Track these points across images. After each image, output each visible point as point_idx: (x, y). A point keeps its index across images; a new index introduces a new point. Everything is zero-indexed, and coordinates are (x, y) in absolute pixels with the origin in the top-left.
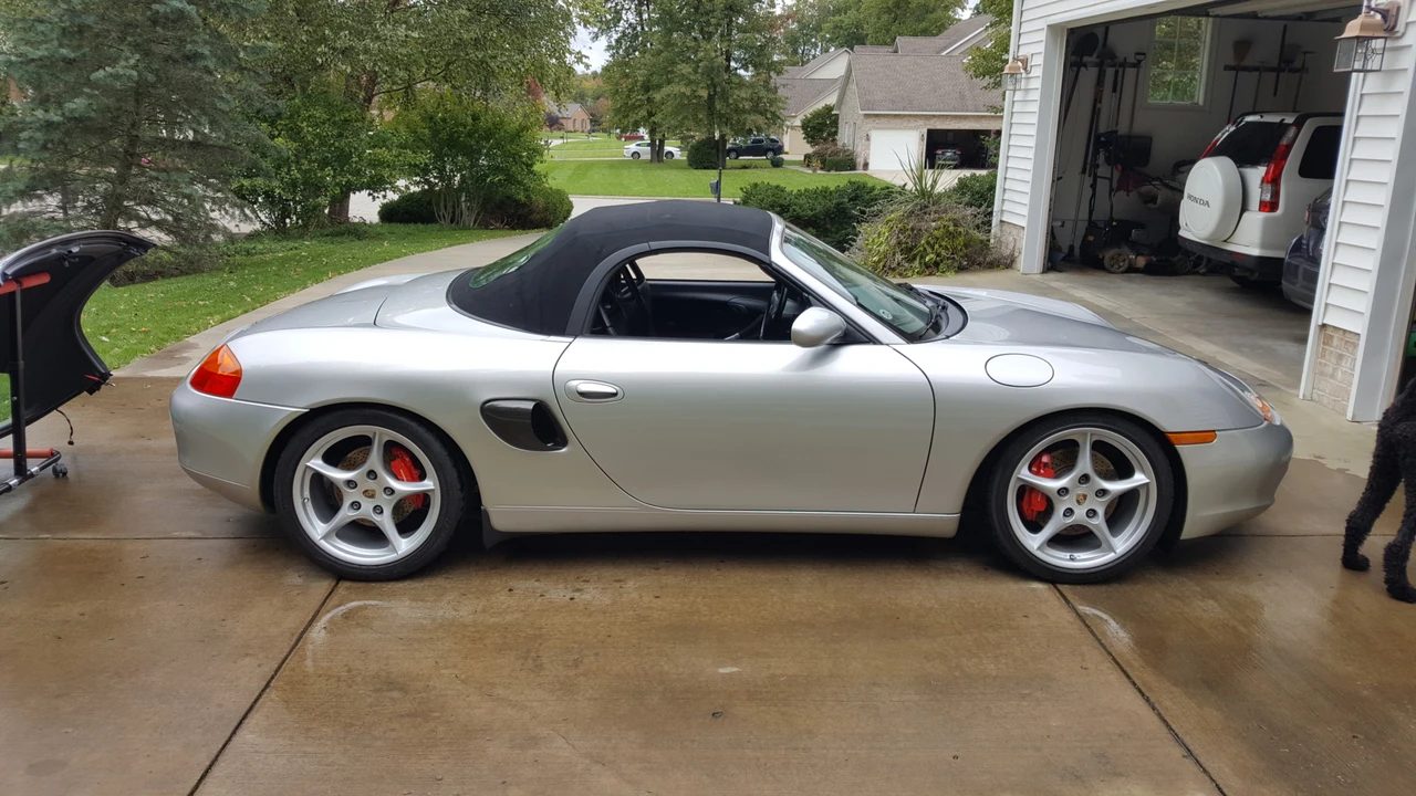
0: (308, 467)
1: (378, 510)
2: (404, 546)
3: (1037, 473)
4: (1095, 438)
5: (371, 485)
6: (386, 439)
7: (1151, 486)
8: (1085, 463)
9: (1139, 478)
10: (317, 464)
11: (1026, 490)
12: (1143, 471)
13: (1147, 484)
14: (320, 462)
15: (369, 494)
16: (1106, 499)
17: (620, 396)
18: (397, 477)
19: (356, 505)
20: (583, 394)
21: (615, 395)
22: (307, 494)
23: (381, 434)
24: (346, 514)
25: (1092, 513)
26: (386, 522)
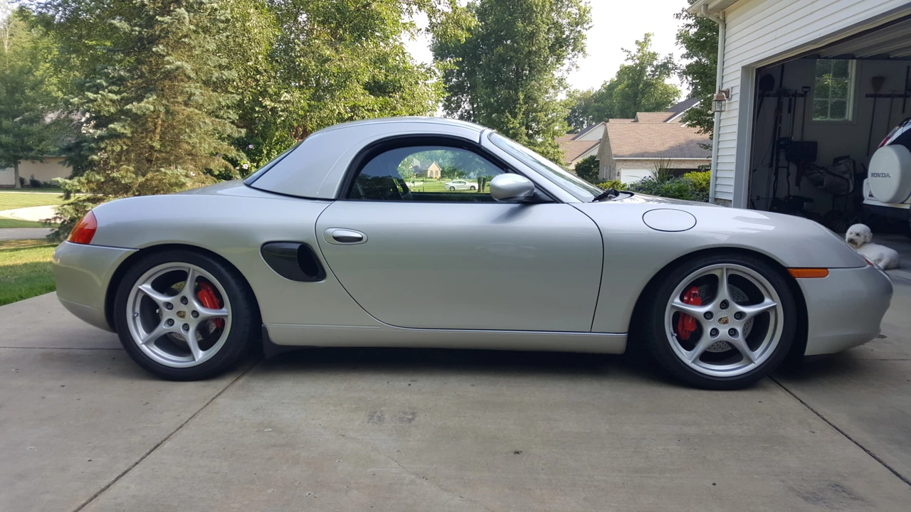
0: (139, 290)
1: (186, 327)
2: (200, 356)
3: (688, 302)
4: (730, 273)
5: (182, 308)
6: (197, 275)
7: (778, 307)
8: (724, 292)
9: (768, 303)
10: (147, 288)
11: (679, 316)
12: (771, 297)
13: (775, 307)
14: (149, 287)
15: (181, 315)
16: (743, 321)
17: (364, 240)
18: (202, 304)
19: (171, 322)
20: (338, 239)
21: (360, 239)
22: (138, 310)
23: (195, 271)
24: (163, 328)
25: (733, 332)
26: (191, 338)
